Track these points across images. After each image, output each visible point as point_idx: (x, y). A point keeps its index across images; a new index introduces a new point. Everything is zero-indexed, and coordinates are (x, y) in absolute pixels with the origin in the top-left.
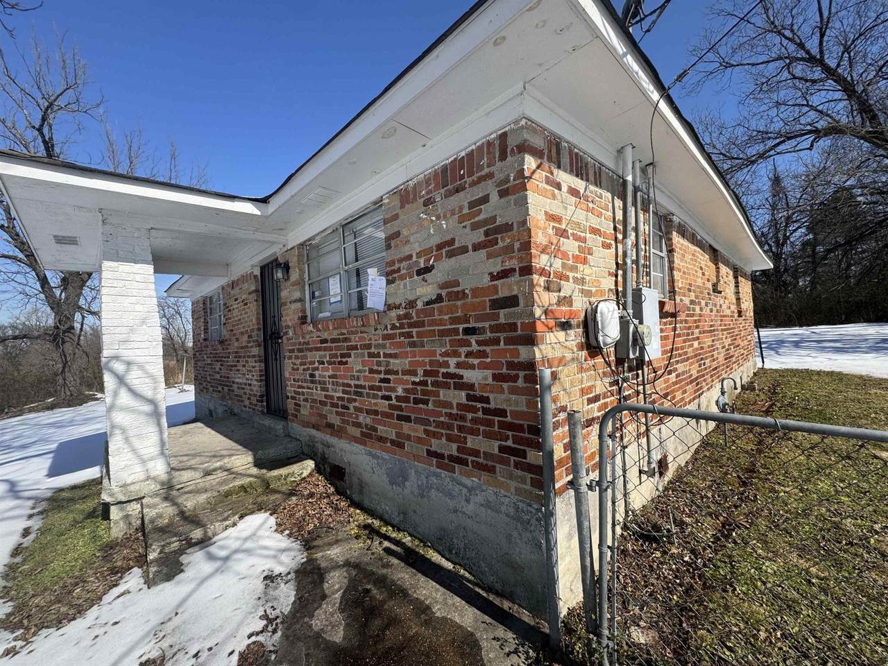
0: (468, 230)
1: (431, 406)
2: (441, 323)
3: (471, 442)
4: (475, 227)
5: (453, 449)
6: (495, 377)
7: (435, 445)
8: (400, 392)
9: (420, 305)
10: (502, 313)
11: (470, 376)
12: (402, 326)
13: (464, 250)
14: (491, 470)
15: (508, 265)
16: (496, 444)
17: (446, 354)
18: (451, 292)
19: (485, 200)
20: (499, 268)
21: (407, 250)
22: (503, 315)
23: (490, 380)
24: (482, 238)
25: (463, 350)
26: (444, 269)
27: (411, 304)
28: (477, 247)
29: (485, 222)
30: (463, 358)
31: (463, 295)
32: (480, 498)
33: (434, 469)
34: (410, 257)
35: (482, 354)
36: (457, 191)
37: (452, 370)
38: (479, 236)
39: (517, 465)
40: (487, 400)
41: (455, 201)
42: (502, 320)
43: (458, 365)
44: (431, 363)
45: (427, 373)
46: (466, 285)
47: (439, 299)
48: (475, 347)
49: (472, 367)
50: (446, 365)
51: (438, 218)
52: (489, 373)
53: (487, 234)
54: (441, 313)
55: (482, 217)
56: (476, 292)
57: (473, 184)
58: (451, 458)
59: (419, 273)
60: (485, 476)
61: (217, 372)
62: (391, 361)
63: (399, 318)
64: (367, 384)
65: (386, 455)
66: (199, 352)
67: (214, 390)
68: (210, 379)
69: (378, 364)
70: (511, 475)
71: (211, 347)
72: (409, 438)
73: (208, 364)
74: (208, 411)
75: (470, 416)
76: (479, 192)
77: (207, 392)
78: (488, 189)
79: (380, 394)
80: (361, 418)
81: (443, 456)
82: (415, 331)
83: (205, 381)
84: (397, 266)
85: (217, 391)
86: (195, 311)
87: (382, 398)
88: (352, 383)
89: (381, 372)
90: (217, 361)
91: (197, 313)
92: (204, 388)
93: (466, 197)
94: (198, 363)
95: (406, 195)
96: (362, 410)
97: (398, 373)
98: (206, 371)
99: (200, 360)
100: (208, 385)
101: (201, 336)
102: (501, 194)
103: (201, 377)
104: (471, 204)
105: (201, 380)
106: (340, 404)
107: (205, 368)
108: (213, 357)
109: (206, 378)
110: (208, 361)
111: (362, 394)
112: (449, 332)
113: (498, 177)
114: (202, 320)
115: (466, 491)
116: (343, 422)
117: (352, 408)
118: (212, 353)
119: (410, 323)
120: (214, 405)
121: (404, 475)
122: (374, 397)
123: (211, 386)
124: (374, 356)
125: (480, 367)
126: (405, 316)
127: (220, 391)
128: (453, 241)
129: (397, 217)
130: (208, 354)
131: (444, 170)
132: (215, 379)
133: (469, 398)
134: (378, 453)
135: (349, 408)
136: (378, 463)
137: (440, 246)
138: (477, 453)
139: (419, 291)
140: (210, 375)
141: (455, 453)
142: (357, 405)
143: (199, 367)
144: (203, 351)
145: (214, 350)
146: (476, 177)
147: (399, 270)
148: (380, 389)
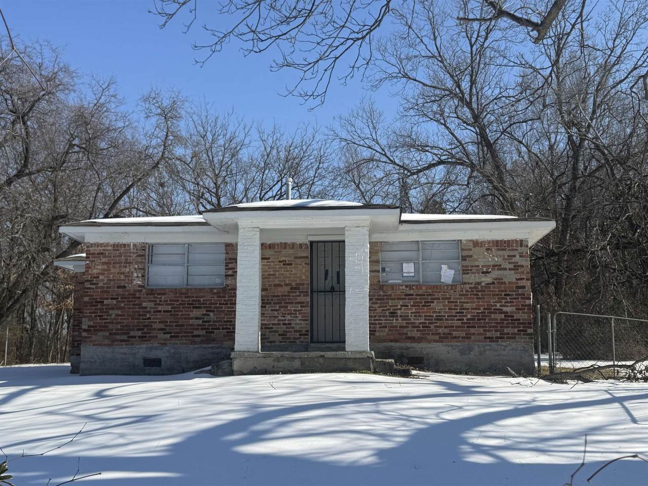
0: (507, 263)
1: (487, 321)
2: (494, 291)
3: (506, 331)
4: (510, 263)
5: (498, 334)
6: (516, 309)
7: (488, 334)
8: (469, 316)
9: (483, 284)
10: (520, 290)
11: (505, 309)
12: (472, 291)
13: (505, 269)
14: (515, 338)
15: (522, 277)
16: (516, 330)
17: (496, 302)
18: (499, 281)
19: (515, 256)
20: (519, 277)
21: (477, 263)
22: (520, 291)
23: (515, 310)
24: (513, 267)
25: (504, 301)
26: (495, 274)
27: (479, 283)
28: (510, 269)
29: (514, 263)
30: (503, 303)
31: (505, 283)
32: (510, 348)
33: (488, 343)
34: (478, 266)
35: (511, 302)
36: (503, 250)
37: (498, 307)
38: (512, 266)
39: (524, 335)
40: (513, 316)
41: (501, 253)
42: (520, 292)
43: (501, 306)
44: (488, 305)
45: (485, 309)
46: (506, 280)
47: (493, 283)
48: (509, 300)
49: (508, 306)
50: (496, 306)
51: (493, 256)
52: (514, 308)
53: (514, 266)
54: (494, 287)
55: (513, 261)
56: (510, 283)
57: (509, 250)
58: (497, 338)
59: (483, 273)
60: (511, 340)
61: (192, 318)
62: (464, 304)
63: (470, 288)
64: (446, 315)
65: (459, 344)
66: (120, 299)
67: (178, 337)
68: (166, 326)
69: (455, 306)
70: (522, 338)
71: (178, 295)
72: (474, 334)
73: (160, 311)
74: (142, 361)
75: (505, 322)
76: (512, 253)
77: (147, 341)
78: (516, 253)
79: (456, 318)
80: (440, 330)
81: (493, 338)
82: (480, 294)
83: (138, 330)
84: (470, 268)
85: (189, 336)
86: (102, 253)
87: (457, 320)
88: (434, 315)
89: (457, 309)
90: (193, 308)
91: (110, 257)
92: (135, 337)
93: (506, 253)
94: (111, 312)
95: (476, 244)
96: (440, 327)
97: (468, 309)
98: (150, 318)
99: (124, 308)
100: (153, 333)
101: (135, 282)
102: (521, 256)
103: (119, 326)
104: (508, 256)
105: (121, 330)
106: (421, 326)
107: (146, 315)
108: (180, 304)
109: (146, 326)
110: (160, 308)
111: (442, 320)
112: (497, 295)
113: (519, 251)
114: (136, 266)
115: (503, 347)
116: (423, 334)
117: (432, 326)
118: (178, 301)
119: (477, 291)
120: (172, 351)
121: (471, 349)
122: (451, 320)
123: (164, 333)
124: (453, 302)
125: (511, 306)
126: (474, 288)
127: (199, 336)
128: (500, 265)
129: (471, 250)
130: (160, 301)
131: (497, 241)
132: (183, 325)
133: (505, 316)
134: (453, 344)
135: (430, 327)
136: (453, 348)
137: (494, 266)
138: (508, 334)
139: (483, 279)
140: (167, 322)
141: (499, 335)
142: (438, 324)
143: (113, 316)
144: (139, 298)
145: (186, 297)
146: (511, 248)
147: (472, 270)
148: (456, 316)
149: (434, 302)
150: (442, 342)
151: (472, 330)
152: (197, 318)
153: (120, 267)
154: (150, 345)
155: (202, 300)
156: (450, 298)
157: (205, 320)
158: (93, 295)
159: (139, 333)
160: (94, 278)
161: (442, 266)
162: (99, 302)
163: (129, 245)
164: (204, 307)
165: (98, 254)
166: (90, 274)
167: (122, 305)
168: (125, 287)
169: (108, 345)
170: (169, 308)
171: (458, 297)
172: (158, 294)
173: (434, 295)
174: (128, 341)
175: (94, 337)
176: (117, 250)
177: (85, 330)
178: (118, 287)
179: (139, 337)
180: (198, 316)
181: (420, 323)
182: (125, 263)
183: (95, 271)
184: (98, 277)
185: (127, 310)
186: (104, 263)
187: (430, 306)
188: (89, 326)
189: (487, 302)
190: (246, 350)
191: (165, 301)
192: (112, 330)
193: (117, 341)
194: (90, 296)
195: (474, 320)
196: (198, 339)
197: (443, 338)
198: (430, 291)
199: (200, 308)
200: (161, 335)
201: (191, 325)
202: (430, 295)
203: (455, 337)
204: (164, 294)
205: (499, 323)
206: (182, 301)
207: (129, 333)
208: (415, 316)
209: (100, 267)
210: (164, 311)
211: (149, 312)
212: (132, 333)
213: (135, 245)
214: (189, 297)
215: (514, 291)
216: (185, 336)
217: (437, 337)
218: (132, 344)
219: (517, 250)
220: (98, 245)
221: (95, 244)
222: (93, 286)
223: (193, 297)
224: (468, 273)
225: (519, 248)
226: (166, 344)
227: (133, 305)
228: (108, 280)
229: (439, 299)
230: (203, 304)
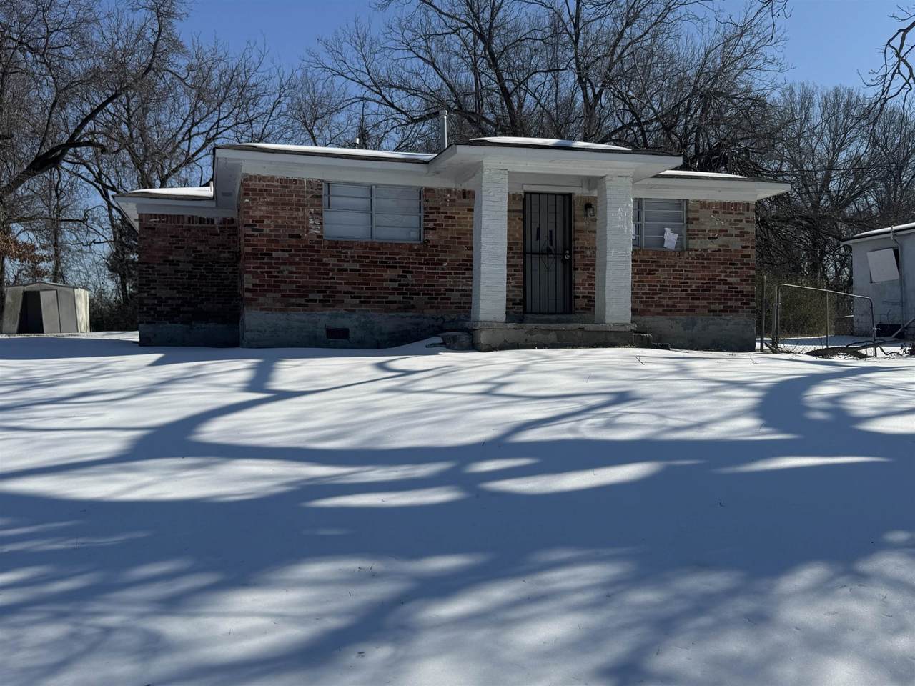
0: (733, 229)
1: (711, 292)
2: (719, 260)
3: (730, 303)
4: (737, 228)
5: (722, 307)
6: (741, 280)
7: (713, 307)
8: (694, 287)
9: (709, 251)
10: (745, 259)
11: (729, 280)
12: (698, 259)
13: (731, 235)
14: (737, 311)
15: (747, 244)
16: (739, 302)
17: (721, 272)
18: (725, 249)
19: (741, 221)
20: (744, 245)
21: (703, 228)
22: (745, 260)
23: (739, 281)
24: (738, 233)
25: (728, 271)
26: (722, 240)
27: (705, 250)
28: (736, 236)
29: (741, 228)
30: (728, 274)
31: (730, 251)
32: (733, 322)
33: (711, 317)
34: (705, 231)
35: (736, 272)
36: (730, 213)
37: (722, 278)
38: (737, 232)
39: (746, 308)
40: (737, 288)
41: (728, 216)
42: (745, 262)
43: (726, 276)
44: (713, 275)
45: (709, 279)
46: (731, 247)
47: (719, 250)
48: (733, 270)
49: (732, 277)
50: (721, 276)
51: (720, 220)
52: (739, 279)
53: (741, 232)
54: (720, 255)
55: (739, 226)
56: (736, 251)
57: (736, 214)
58: (720, 311)
59: (709, 238)
60: (735, 314)
61: (385, 280)
62: (690, 274)
63: (696, 255)
64: (671, 285)
65: (682, 317)
66: (293, 252)
67: (369, 302)
68: (354, 288)
69: (680, 275)
70: (744, 312)
71: (368, 250)
72: (698, 307)
73: (346, 270)
74: (325, 331)
75: (729, 294)
76: (739, 218)
77: (329, 306)
78: (742, 217)
79: (680, 289)
80: (664, 302)
81: (716, 311)
82: (705, 262)
83: (319, 292)
84: (696, 233)
85: (383, 302)
86: (266, 190)
87: (681, 291)
88: (658, 285)
89: (682, 279)
90: (388, 267)
91: (278, 195)
92: (315, 301)
93: (733, 217)
94: (282, 268)
95: (704, 205)
96: (664, 298)
97: (693, 279)
98: (333, 278)
99: (298, 263)
100: (338, 297)
101: (312, 231)
102: (747, 222)
103: (294, 287)
104: (735, 221)
105: (297, 291)
106: (644, 296)
107: (328, 274)
108: (371, 262)
109: (329, 287)
110: (345, 266)
111: (666, 290)
112: (722, 264)
113: (746, 215)
114: (313, 210)
115: (726, 322)
116: (647, 306)
117: (656, 298)
118: (368, 257)
119: (703, 259)
120: (363, 320)
121: (694, 324)
122: (676, 290)
123: (352, 298)
124: (678, 271)
125: (735, 277)
126: (700, 255)
127: (395, 302)
128: (727, 231)
129: (697, 211)
130: (346, 257)
131: (725, 203)
132: (375, 289)
133: (729, 288)
134: (677, 317)
135: (654, 298)
136: (677, 322)
137: (721, 231)
138: (732, 307)
139: (709, 246)
140: (355, 284)
141: (722, 309)
142: (662, 295)
143: (286, 273)
144: (319, 251)
145: (377, 253)
146: (737, 212)
147: (698, 235)
148: (681, 287)
149: (658, 270)
150: (666, 315)
151: (697, 303)
152: (391, 280)
153: (291, 209)
154: (335, 312)
155: (397, 257)
156: (675, 266)
157: (402, 282)
158: (256, 245)
159: (320, 296)
160: (257, 221)
161: (666, 229)
162: (265, 254)
163: (301, 182)
164: (400, 267)
165: (261, 190)
166: (251, 217)
167: (297, 259)
168: (298, 236)
169: (281, 310)
170: (357, 266)
171: (683, 264)
172: (343, 248)
173: (659, 262)
174: (307, 306)
175: (261, 300)
176: (287, 187)
177: (248, 290)
178: (291, 236)
179: (320, 301)
180: (393, 278)
181: (643, 294)
182: (296, 205)
183: (258, 213)
184: (262, 222)
185: (303, 266)
186: (268, 204)
187: (654, 274)
188: (254, 285)
189: (712, 271)
190: (494, 320)
191: (352, 257)
192: (285, 291)
193: (293, 305)
194: (252, 245)
195: (698, 291)
196: (395, 306)
197: (667, 310)
198: (655, 257)
199: (396, 267)
200: (347, 300)
201: (385, 288)
202: (655, 262)
203: (679, 310)
204: (350, 248)
205: (724, 295)
206: (372, 257)
207: (307, 296)
208: (639, 285)
209: (263, 208)
210: (351, 270)
211: (332, 270)
212: (311, 296)
213: (309, 182)
214: (382, 253)
215: (740, 260)
216: (376, 302)
217: (660, 310)
218: (312, 310)
219: (743, 214)
220: (260, 178)
221: (256, 177)
222: (257, 233)
223: (386, 253)
224: (694, 239)
225: (746, 212)
226: (354, 311)
227: (312, 260)
228: (276, 226)
229: (663, 266)
230: (399, 263)
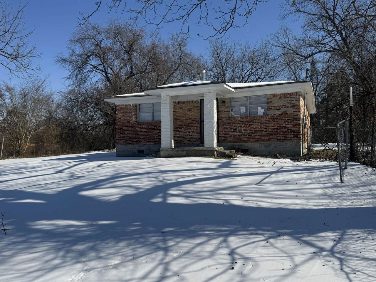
0: (289, 104)
1: (278, 132)
2: (282, 118)
3: (287, 136)
4: (290, 104)
5: (284, 138)
6: (293, 126)
7: (279, 138)
8: (270, 130)
9: (277, 115)
11: (287, 126)
13: (288, 107)
14: (292, 139)
15: (296, 110)
17: (283, 123)
18: (285, 113)
19: (293, 100)
20: (294, 110)
21: (274, 105)
24: (292, 106)
25: (287, 122)
27: (275, 115)
28: (291, 107)
30: (287, 124)
31: (288, 114)
32: (289, 144)
33: (279, 142)
36: (287, 98)
38: (291, 105)
39: (296, 138)
40: (291, 129)
41: (286, 99)
42: (295, 118)
43: (285, 125)
44: (279, 125)
45: (277, 126)
46: (288, 112)
47: (282, 114)
48: (289, 122)
49: (289, 125)
50: (283, 125)
51: (282, 101)
53: (293, 105)
54: (282, 116)
55: (292, 103)
56: (290, 114)
57: (291, 98)
58: (283, 140)
59: (277, 109)
60: (290, 141)
61: (154, 134)
62: (268, 125)
63: (271, 117)
64: (259, 130)
65: (264, 143)
66: (128, 127)
67: (149, 141)
68: (145, 137)
69: (263, 125)
70: (295, 140)
71: (149, 125)
72: (272, 138)
73: (143, 131)
74: (137, 151)
75: (287, 132)
77: (138, 143)
79: (263, 131)
80: (256, 137)
81: (281, 140)
82: (275, 119)
83: (135, 139)
84: (271, 108)
85: (153, 141)
86: (121, 109)
88: (254, 130)
89: (264, 127)
90: (155, 130)
91: (124, 110)
92: (134, 142)
93: (289, 99)
94: (125, 132)
95: (274, 96)
96: (256, 135)
97: (270, 127)
98: (139, 134)
99: (130, 130)
100: (141, 140)
101: (133, 120)
102: (296, 100)
103: (129, 138)
104: (290, 101)
105: (130, 139)
106: (247, 135)
107: (138, 133)
108: (150, 128)
109: (138, 137)
110: (143, 130)
111: (257, 132)
112: (284, 120)
113: (296, 98)
114: (134, 114)
115: (286, 144)
116: (249, 139)
117: (253, 135)
118: (149, 127)
120: (148, 147)
121: (270, 145)
122: (261, 132)
123: (144, 140)
124: (262, 124)
126: (272, 117)
127: (157, 141)
128: (286, 105)
129: (272, 99)
130: (143, 127)
131: (285, 94)
132: (151, 137)
133: (287, 130)
134: (262, 143)
135: (251, 136)
136: (262, 145)
137: (282, 106)
138: (289, 138)
139: (277, 113)
140: (145, 136)
143: (126, 133)
144: (135, 126)
145: (152, 125)
146: (291, 97)
147: (272, 108)
148: (264, 130)
149: (253, 124)
150: (257, 142)
151: (271, 137)
152: (156, 134)
153: (128, 114)
154: (140, 145)
155: (157, 126)
156: (261, 122)
157: (159, 134)
158: (119, 126)
159: (136, 140)
160: (119, 119)
161: (258, 107)
162: (121, 128)
163: (131, 105)
165: (120, 109)
166: (118, 117)
167: (129, 129)
168: (130, 122)
169: (125, 145)
170: (146, 130)
171: (265, 121)
172: (142, 124)
173: (254, 121)
174: (132, 143)
175: (120, 142)
176: (127, 107)
177: (117, 139)
178: (128, 122)
179: (136, 142)
180: (156, 133)
181: (247, 134)
182: (130, 112)
185: (131, 131)
186: (122, 113)
187: (252, 126)
188: (119, 138)
189: (279, 123)
190: (166, 147)
191: (144, 127)
192: (126, 139)
193: (128, 143)
194: (118, 126)
195: (272, 132)
197: (257, 140)
198: (252, 119)
199: (157, 130)
200: (143, 141)
201: (154, 137)
202: (252, 121)
203: (263, 140)
204: (144, 124)
205: (284, 133)
206: (150, 127)
207: (132, 140)
208: (245, 131)
209: (121, 114)
210: (144, 131)
211: (139, 132)
212: (133, 140)
213: (133, 105)
214: (153, 125)
215: (293, 117)
216: (152, 141)
217: (255, 140)
218: (133, 145)
219: (294, 97)
220: (121, 105)
221: (119, 105)
222: (119, 122)
224: (270, 110)
225: (296, 96)
226: (145, 144)
227: (133, 129)
228: (124, 119)
229: (256, 123)
230: (158, 128)
